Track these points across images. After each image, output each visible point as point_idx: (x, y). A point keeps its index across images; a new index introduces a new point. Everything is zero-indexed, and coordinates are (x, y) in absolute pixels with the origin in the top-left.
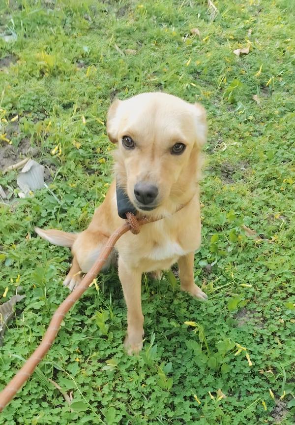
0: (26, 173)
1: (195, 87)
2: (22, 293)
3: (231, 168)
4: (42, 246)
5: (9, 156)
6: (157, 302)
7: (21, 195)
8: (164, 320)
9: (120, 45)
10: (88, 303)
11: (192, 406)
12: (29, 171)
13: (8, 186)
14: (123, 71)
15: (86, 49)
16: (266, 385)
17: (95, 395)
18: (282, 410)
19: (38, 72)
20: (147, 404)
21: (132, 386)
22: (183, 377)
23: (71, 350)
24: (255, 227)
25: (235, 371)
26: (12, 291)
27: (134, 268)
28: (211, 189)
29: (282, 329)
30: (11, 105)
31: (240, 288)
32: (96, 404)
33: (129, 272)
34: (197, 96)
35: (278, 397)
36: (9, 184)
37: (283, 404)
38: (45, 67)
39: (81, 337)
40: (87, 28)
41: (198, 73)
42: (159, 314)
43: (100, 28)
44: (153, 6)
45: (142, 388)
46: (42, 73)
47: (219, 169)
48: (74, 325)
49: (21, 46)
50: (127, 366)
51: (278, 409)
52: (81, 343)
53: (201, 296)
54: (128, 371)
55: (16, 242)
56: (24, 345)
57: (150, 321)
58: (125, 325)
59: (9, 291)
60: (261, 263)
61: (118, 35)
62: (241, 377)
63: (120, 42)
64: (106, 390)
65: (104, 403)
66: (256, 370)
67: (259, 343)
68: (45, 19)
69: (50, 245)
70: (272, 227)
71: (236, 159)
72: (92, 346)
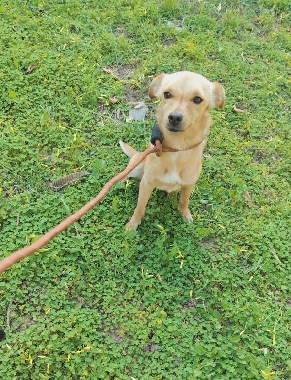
0: (137, 109)
1: (276, 96)
2: (90, 172)
3: (264, 154)
4: (118, 152)
5: (135, 97)
6: (158, 209)
7: (127, 121)
8: (157, 221)
9: (245, 54)
10: (120, 193)
11: (138, 275)
12: (139, 108)
13: (123, 113)
14: (235, 70)
15: (220, 50)
16: (191, 287)
17: (92, 241)
18: (192, 306)
19: (183, 54)
20: (116, 261)
21: (114, 247)
22: (146, 257)
23: (95, 213)
24: (254, 195)
25: (176, 269)
26: (86, 168)
27: (149, 183)
28: (240, 161)
29: (224, 261)
30: (153, 68)
31: (216, 226)
32: (89, 246)
33: (146, 184)
34: (274, 101)
35: (194, 297)
36: (124, 112)
37: (195, 303)
38: (188, 53)
39: (105, 209)
40: (232, 37)
41: (285, 88)
42: (156, 217)
43: (240, 40)
44: (284, 36)
45: (118, 251)
46: (185, 55)
47: (256, 151)
48: (105, 200)
49: (183, 36)
50: (118, 235)
51: (190, 304)
52: (103, 211)
53: (189, 219)
54: (117, 238)
55: (107, 144)
56: (72, 198)
57: (148, 218)
58: (132, 214)
59: (85, 167)
60: (242, 218)
61: (248, 47)
62: (178, 275)
63: (247, 52)
64: (99, 242)
65: (94, 248)
66: (191, 276)
67: (204, 262)
68: (208, 24)
69: (123, 153)
70: (266, 201)
71: (272, 150)
72: (108, 216)
